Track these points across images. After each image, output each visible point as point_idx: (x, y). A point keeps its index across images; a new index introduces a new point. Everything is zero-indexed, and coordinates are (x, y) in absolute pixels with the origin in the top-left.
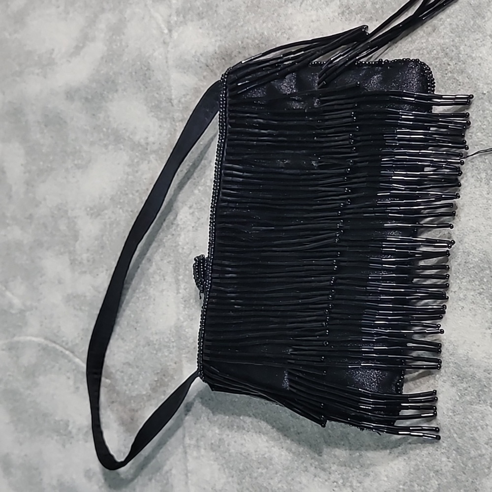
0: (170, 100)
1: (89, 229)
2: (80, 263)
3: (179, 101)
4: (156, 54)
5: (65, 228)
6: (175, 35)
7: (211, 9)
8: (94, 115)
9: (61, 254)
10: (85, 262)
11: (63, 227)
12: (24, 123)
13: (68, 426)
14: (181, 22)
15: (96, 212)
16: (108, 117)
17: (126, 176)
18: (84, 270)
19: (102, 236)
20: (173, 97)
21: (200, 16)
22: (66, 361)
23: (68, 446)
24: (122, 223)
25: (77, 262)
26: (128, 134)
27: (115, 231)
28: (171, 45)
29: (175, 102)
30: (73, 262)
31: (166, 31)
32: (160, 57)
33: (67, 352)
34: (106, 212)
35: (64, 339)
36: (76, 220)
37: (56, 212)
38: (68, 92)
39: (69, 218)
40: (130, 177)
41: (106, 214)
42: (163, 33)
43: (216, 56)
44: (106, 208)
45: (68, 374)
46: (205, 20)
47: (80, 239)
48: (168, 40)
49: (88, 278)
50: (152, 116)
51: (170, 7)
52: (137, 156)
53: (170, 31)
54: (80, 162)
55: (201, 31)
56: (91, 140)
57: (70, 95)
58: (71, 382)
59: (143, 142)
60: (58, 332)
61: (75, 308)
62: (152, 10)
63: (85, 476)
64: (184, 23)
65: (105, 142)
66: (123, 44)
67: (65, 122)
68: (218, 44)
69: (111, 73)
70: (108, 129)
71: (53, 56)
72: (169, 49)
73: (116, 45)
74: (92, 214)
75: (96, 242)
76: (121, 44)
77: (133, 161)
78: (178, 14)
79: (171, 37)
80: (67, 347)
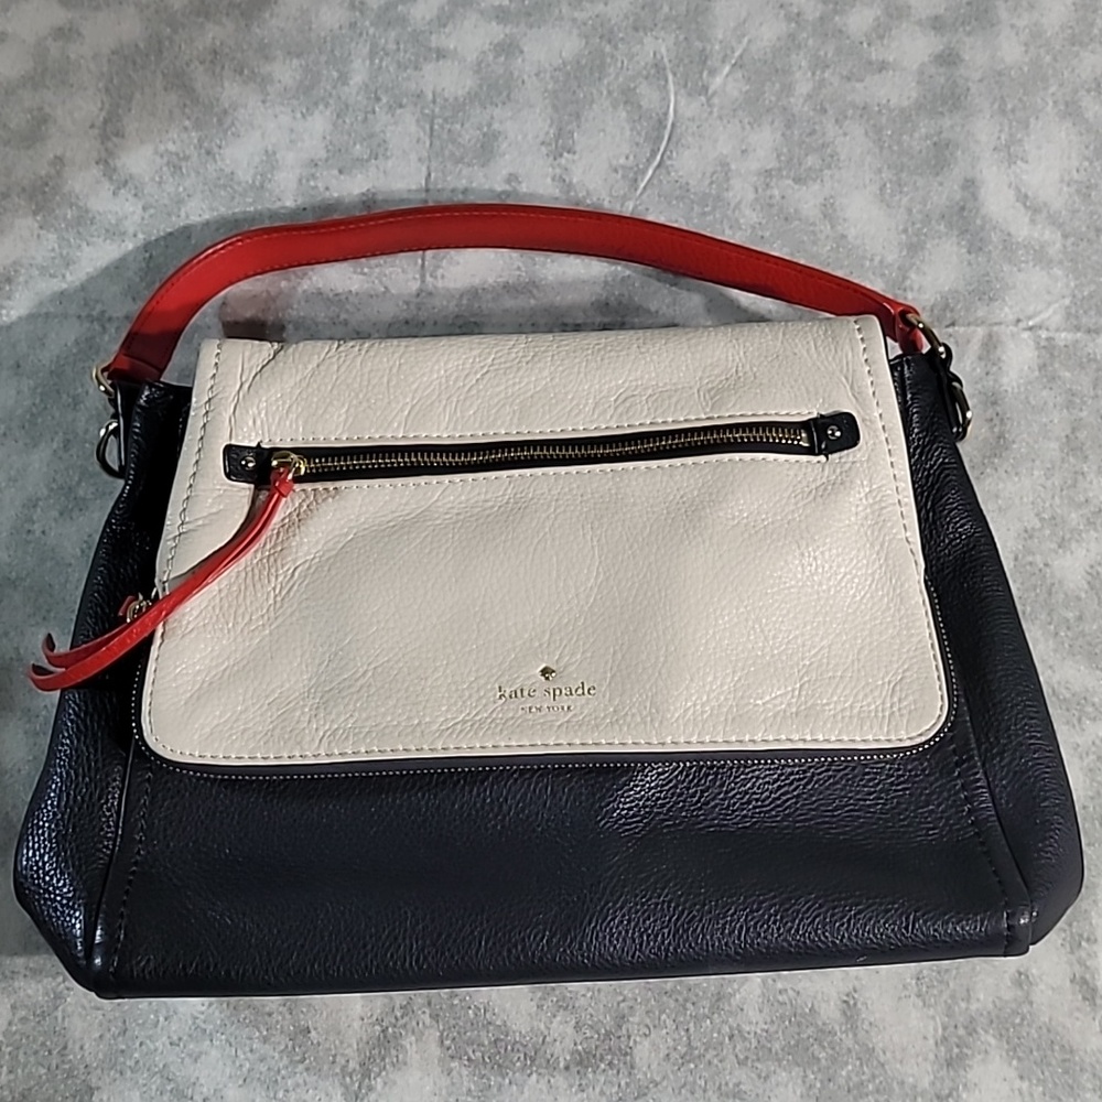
0: (953, 324)
1: (808, 200)
2: (767, 185)
3: (950, 335)
4: (1007, 309)
5: (810, 163)
6: (1026, 335)
7: (1049, 381)
8: (943, 217)
9: (778, 156)
10: (768, 193)
11: (810, 161)
12: (940, 109)
13: (569, 152)
14: (1038, 343)
15: (829, 211)
16: (940, 238)
17: (869, 256)
18: (760, 190)
19: (800, 220)
20: (956, 328)
21: (1043, 367)
22: (648, 155)
23: (544, 150)
24: (815, 248)
25: (768, 180)
26: (918, 263)
27: (805, 238)
28: (1015, 329)
29: (950, 330)
30: (768, 173)
31: (1031, 323)
32: (1003, 315)
33: (659, 157)
34: (829, 227)
35: (674, 154)
36: (819, 181)
37: (829, 151)
38: (973, 183)
39: (821, 170)
40: (868, 263)
41: (826, 227)
42: (1030, 318)
43: (997, 386)
44: (832, 227)
45: (631, 157)
46: (1037, 373)
47: (796, 187)
48: (1022, 325)
49: (751, 196)
50: (936, 299)
51: (1057, 330)
52: (891, 274)
53: (1031, 329)
54: (889, 191)
55: (1026, 368)
56: (914, 211)
57: (970, 185)
58: (622, 161)
59: (908, 283)
60: (683, 146)
61: (714, 173)
62: (1057, 305)
63: (510, 175)
64: (1038, 347)
65: (910, 230)
66: (1023, 265)
67: (937, 174)
68: (1010, 390)
69: (990, 248)
70: (925, 235)
71: (1019, 162)
72: (1011, 328)
73: (1022, 255)
74: (825, 205)
75: (792, 210)
76: (1023, 262)
77: (886, 267)
78: (1048, 339)
79: (1025, 329)
80: (665, 157)
